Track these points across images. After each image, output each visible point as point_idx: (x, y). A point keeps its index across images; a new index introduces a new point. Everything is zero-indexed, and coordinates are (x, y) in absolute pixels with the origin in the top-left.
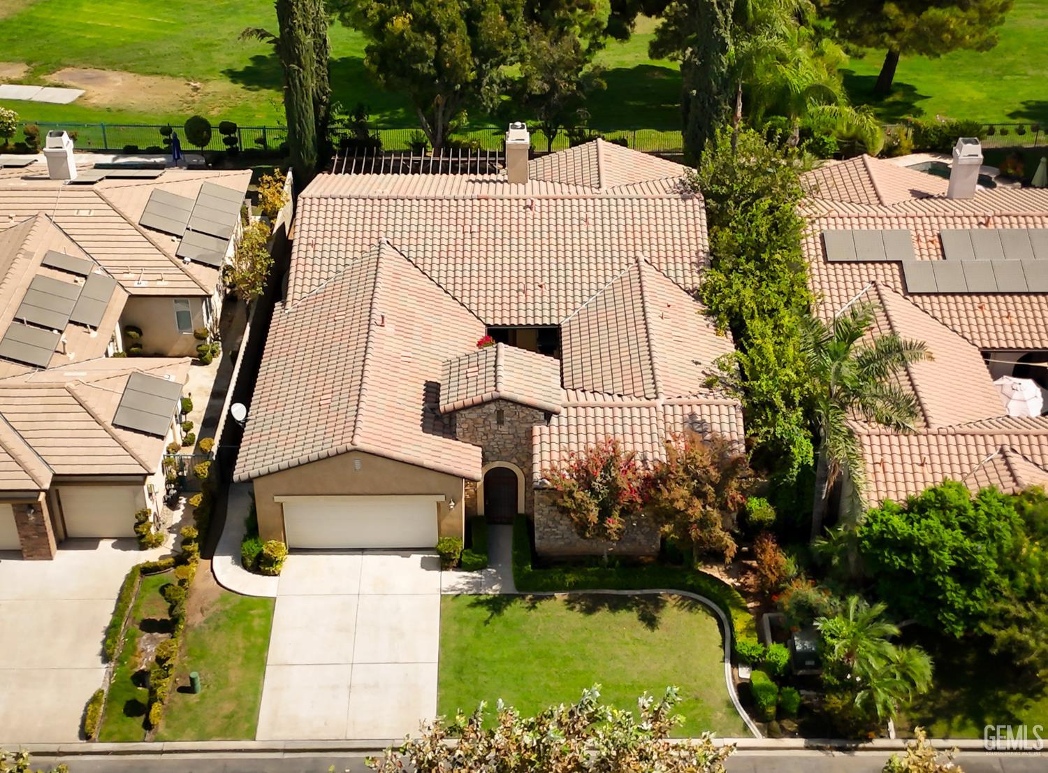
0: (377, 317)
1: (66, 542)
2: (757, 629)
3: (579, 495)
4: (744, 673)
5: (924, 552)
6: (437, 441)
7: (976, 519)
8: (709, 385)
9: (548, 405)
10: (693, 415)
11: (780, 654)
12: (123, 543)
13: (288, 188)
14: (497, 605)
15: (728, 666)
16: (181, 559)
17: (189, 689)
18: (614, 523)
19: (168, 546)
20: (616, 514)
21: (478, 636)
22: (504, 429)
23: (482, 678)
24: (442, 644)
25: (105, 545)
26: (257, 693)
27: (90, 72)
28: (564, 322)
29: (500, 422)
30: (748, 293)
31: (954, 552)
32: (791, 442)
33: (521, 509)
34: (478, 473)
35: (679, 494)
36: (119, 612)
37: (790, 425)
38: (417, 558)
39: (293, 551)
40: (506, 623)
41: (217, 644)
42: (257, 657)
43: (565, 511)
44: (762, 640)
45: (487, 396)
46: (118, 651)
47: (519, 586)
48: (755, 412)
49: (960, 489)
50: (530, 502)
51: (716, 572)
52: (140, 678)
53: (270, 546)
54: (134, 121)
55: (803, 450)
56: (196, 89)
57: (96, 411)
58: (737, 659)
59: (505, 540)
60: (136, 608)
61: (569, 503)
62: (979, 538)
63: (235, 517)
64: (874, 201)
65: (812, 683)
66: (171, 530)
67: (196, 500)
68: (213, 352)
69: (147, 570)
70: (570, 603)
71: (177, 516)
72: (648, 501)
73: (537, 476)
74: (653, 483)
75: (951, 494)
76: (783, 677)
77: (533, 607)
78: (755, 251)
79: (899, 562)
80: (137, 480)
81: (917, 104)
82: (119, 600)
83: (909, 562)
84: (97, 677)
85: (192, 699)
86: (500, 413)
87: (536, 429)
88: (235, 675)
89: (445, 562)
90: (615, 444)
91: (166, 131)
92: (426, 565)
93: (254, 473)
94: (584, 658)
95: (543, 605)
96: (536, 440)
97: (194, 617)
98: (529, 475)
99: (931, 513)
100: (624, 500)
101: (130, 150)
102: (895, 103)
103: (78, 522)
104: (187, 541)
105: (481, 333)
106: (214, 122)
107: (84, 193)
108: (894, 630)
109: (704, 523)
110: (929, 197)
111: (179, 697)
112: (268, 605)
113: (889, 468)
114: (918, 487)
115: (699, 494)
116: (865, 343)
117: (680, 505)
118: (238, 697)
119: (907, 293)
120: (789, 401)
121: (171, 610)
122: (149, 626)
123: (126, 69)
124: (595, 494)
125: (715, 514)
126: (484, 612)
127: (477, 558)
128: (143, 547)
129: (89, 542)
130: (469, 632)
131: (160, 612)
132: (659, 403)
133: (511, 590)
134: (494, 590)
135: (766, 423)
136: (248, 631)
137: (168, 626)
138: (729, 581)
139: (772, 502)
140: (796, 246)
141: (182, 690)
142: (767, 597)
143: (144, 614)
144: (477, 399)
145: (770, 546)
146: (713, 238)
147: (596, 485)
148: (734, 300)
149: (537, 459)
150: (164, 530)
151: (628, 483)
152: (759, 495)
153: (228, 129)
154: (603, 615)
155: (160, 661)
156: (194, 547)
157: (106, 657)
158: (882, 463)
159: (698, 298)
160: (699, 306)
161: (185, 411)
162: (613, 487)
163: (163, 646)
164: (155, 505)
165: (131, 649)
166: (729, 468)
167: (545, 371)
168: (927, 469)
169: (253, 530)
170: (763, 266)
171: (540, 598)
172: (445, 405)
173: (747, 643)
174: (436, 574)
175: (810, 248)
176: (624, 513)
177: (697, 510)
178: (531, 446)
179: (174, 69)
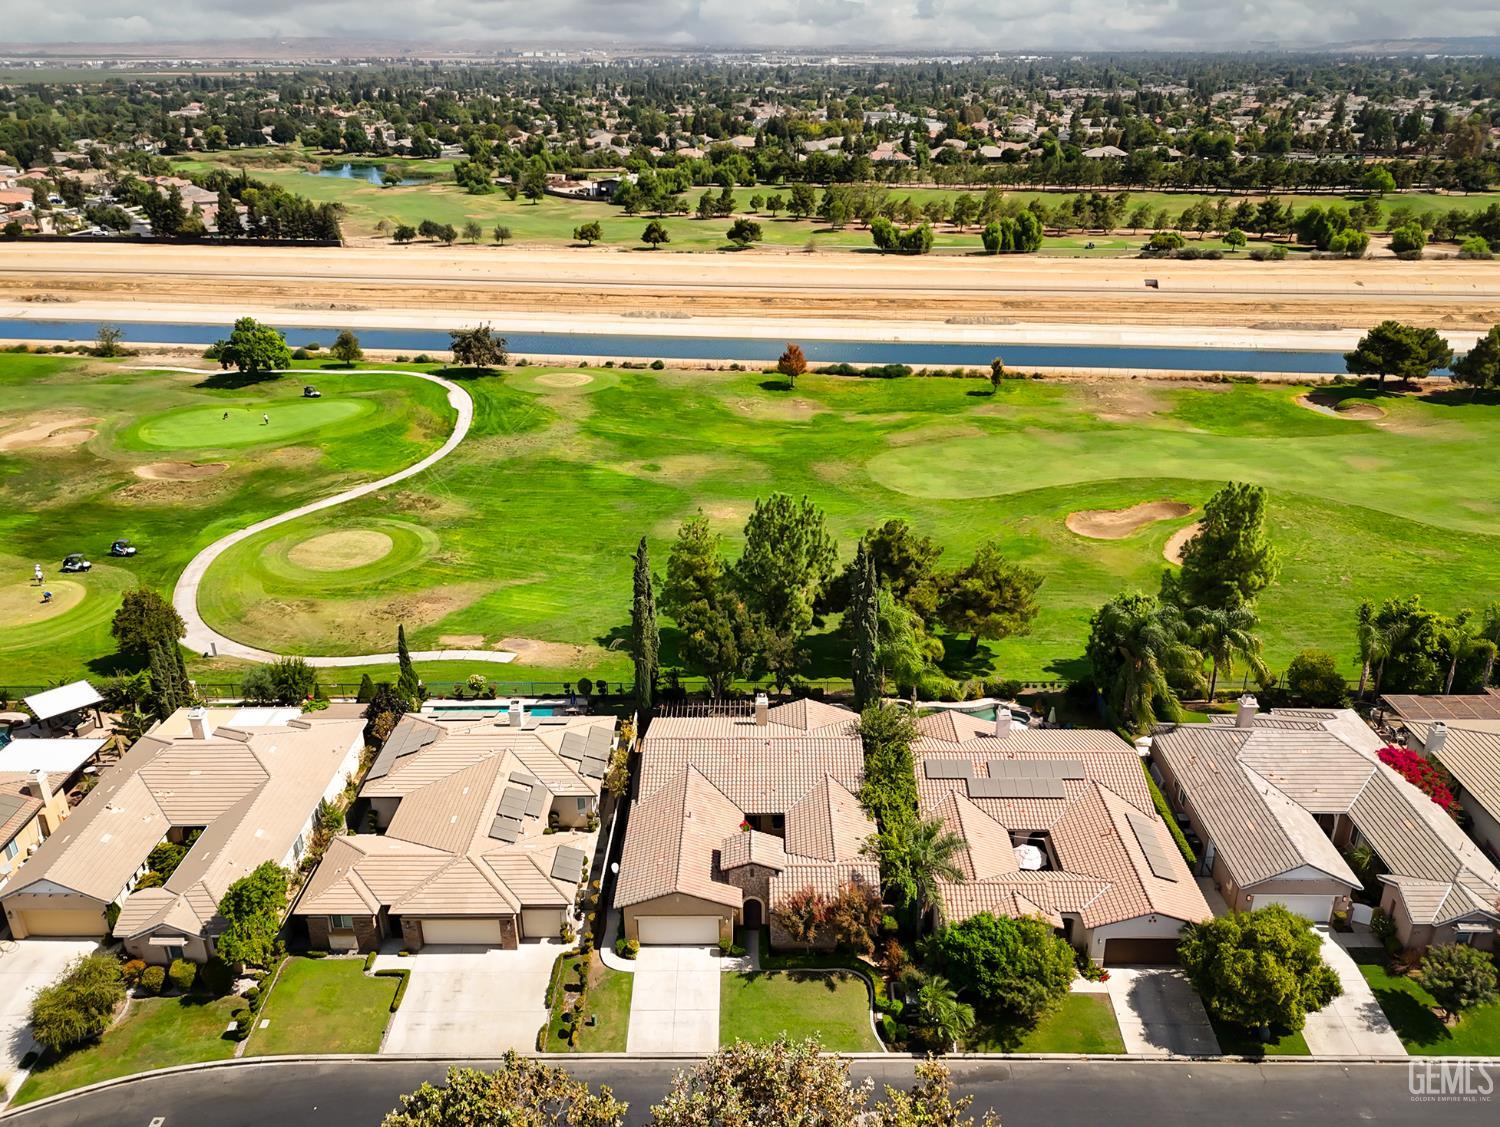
0: (687, 813)
1: (524, 939)
2: (887, 992)
3: (794, 918)
4: (880, 1016)
5: (968, 951)
6: (719, 885)
7: (996, 934)
8: (863, 852)
9: (777, 867)
10: (854, 871)
11: (898, 1005)
12: (553, 940)
13: (635, 726)
14: (750, 977)
15: (872, 1012)
16: (584, 950)
17: (591, 1024)
18: (812, 934)
19: (576, 943)
20: (813, 929)
21: (740, 995)
22: (754, 879)
23: (743, 1019)
24: (721, 1000)
25: (544, 941)
26: (626, 1026)
27: (520, 641)
28: (786, 812)
29: (752, 875)
30: (884, 797)
31: (984, 952)
32: (905, 886)
33: (763, 922)
34: (740, 904)
35: (845, 919)
36: (553, 979)
37: (904, 875)
38: (708, 950)
39: (643, 945)
40: (755, 987)
41: (604, 998)
42: (625, 1006)
43: (786, 926)
44: (890, 998)
45: (745, 862)
46: (554, 1002)
47: (761, 967)
48: (886, 869)
49: (989, 916)
50: (768, 918)
51: (866, 959)
52: (566, 1017)
53: (631, 943)
54: (546, 680)
55: (912, 890)
56: (579, 651)
57: (542, 868)
58: (876, 1009)
59: (755, 939)
60: (562, 978)
61: (788, 922)
62: (997, 945)
63: (612, 925)
64: (954, 739)
65: (914, 1022)
66: (578, 932)
67: (592, 917)
68: (596, 825)
69: (567, 956)
70: (790, 976)
71: (580, 924)
72: (829, 921)
73: (771, 906)
74: (831, 911)
75: (984, 920)
76: (899, 1018)
77: (770, 978)
78: (887, 771)
79: (957, 957)
80: (563, 907)
81: (991, 661)
82: (553, 973)
83: (961, 956)
84: (543, 1017)
85: (592, 1029)
86: (752, 871)
87: (771, 880)
88: (614, 1016)
89: (723, 953)
90: (812, 888)
91: (567, 686)
92: (713, 954)
93: (624, 904)
94: (796, 1008)
95: (775, 977)
96: (771, 886)
97: (592, 984)
98: (767, 904)
99: (974, 930)
100: (817, 921)
101: (547, 697)
102: (978, 659)
103: (530, 929)
104: (588, 940)
105: (742, 819)
106: (594, 681)
107: (528, 737)
108: (955, 995)
109: (858, 934)
110: (985, 736)
111: (586, 1028)
112: (630, 975)
113: (954, 903)
114: (968, 915)
115: (857, 918)
116: (941, 835)
117: (845, 924)
118: (616, 1028)
119: (970, 797)
120: (904, 862)
121: (581, 979)
122: (569, 988)
123: (539, 638)
124: (802, 917)
125: (863, 929)
126: (744, 981)
127: (740, 950)
128: (564, 943)
129: (536, 940)
130: (736, 993)
131: (575, 981)
132: (835, 864)
133: (758, 969)
134: (748, 969)
135: (892, 875)
136: (620, 992)
137: (579, 988)
138: (873, 964)
139: (896, 919)
140: (910, 770)
141: (588, 1024)
142: (892, 973)
143: (566, 981)
144: (740, 864)
145: (895, 944)
146: (867, 761)
147: (802, 912)
148: (877, 801)
149: (771, 896)
150: (574, 933)
151: (818, 911)
152: (889, 914)
153: (601, 684)
154: (807, 983)
155: (577, 1008)
156: (591, 943)
157: (548, 1006)
158: (951, 900)
159: (858, 798)
160: (859, 803)
161: (584, 864)
162: (810, 913)
163: (579, 1001)
164: (570, 919)
165: (561, 1001)
166: (873, 904)
167: (776, 846)
168: (974, 903)
169: (621, 934)
170: (892, 781)
171: (773, 974)
172: (724, 866)
173: (882, 1000)
174: (718, 959)
175: (918, 771)
176: (817, 927)
177: (855, 927)
178: (768, 889)
179: (567, 639)
